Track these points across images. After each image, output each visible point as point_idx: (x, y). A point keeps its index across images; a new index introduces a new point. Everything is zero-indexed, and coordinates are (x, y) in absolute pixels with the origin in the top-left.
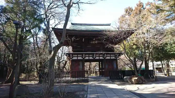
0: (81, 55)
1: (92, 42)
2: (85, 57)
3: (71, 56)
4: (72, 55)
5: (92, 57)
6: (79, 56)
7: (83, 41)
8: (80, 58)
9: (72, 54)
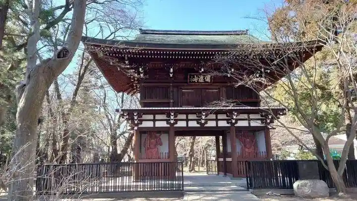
0: (164, 117)
1: (195, 80)
2: (175, 120)
3: (136, 118)
4: (139, 116)
5: (196, 122)
6: (158, 117)
7: (171, 75)
8: (163, 124)
9: (140, 113)
